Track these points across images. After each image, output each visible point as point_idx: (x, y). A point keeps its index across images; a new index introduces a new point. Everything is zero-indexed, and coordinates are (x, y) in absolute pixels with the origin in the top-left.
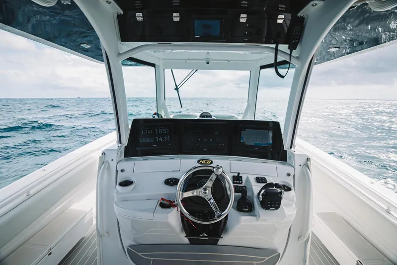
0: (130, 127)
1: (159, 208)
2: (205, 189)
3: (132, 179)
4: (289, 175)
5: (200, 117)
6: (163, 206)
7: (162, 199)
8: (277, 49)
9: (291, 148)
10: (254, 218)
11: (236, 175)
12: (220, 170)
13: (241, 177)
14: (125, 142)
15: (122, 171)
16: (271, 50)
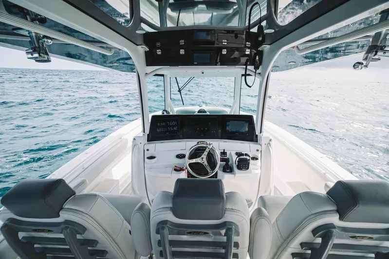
0: (150, 121)
1: (174, 172)
2: (203, 158)
3: (154, 156)
4: (258, 150)
5: (198, 112)
6: (175, 170)
7: (176, 166)
8: (246, 69)
9: (261, 133)
10: (233, 175)
11: (223, 151)
12: (211, 146)
13: (226, 153)
14: (147, 131)
15: (148, 150)
16: (242, 69)
